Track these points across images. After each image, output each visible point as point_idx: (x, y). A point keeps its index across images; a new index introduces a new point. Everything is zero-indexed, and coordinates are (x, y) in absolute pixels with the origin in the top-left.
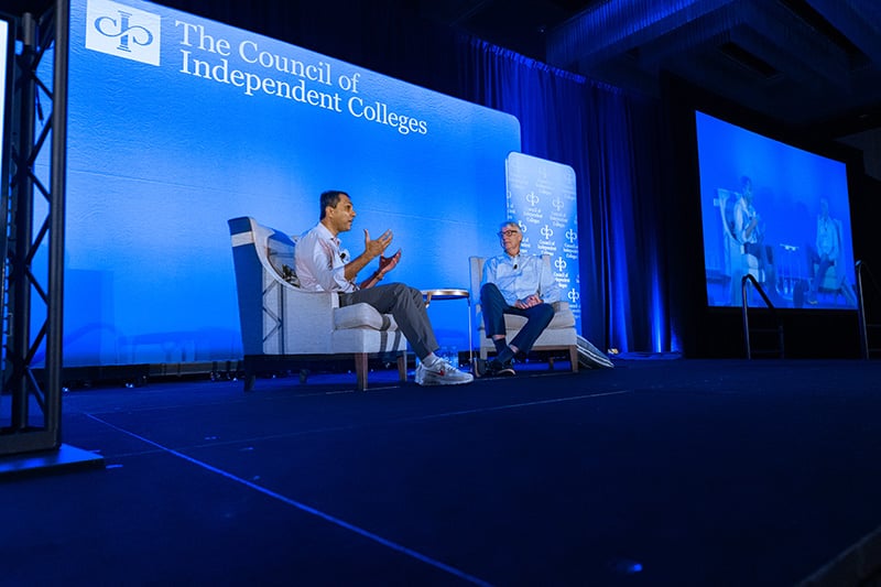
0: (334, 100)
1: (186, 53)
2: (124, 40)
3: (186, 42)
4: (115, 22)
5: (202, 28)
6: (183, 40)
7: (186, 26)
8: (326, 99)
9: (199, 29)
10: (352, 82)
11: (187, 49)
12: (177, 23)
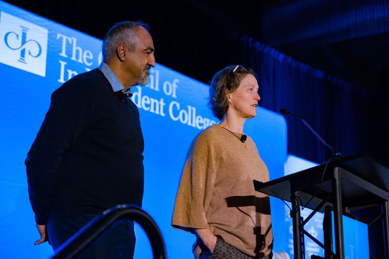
0: (160, 105)
1: (63, 64)
2: (23, 53)
3: (63, 54)
4: (17, 36)
5: (75, 40)
6: (61, 52)
7: (65, 38)
8: (155, 104)
9: (72, 41)
10: (173, 87)
11: (64, 59)
12: (59, 36)
